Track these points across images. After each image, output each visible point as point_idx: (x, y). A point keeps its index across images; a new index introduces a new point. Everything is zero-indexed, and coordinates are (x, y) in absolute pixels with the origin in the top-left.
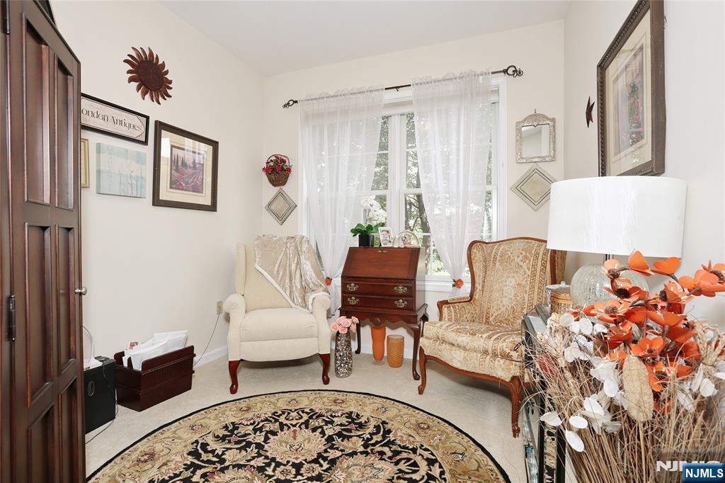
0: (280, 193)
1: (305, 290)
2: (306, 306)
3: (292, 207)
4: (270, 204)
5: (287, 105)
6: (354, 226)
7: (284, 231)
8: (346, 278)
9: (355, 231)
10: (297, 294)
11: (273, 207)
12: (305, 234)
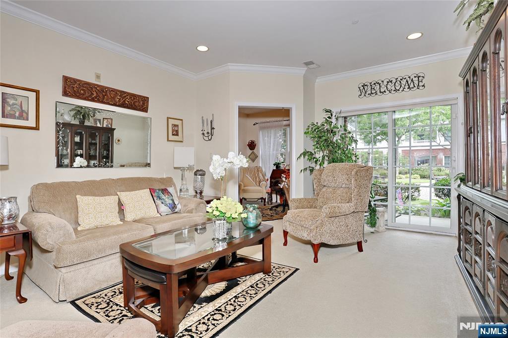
0: (253, 152)
1: (260, 182)
2: (260, 185)
3: (257, 157)
4: (250, 156)
5: (254, 125)
6: (274, 163)
7: (254, 164)
8: (271, 178)
9: (274, 165)
10: (257, 183)
11: (251, 157)
12: (261, 165)
